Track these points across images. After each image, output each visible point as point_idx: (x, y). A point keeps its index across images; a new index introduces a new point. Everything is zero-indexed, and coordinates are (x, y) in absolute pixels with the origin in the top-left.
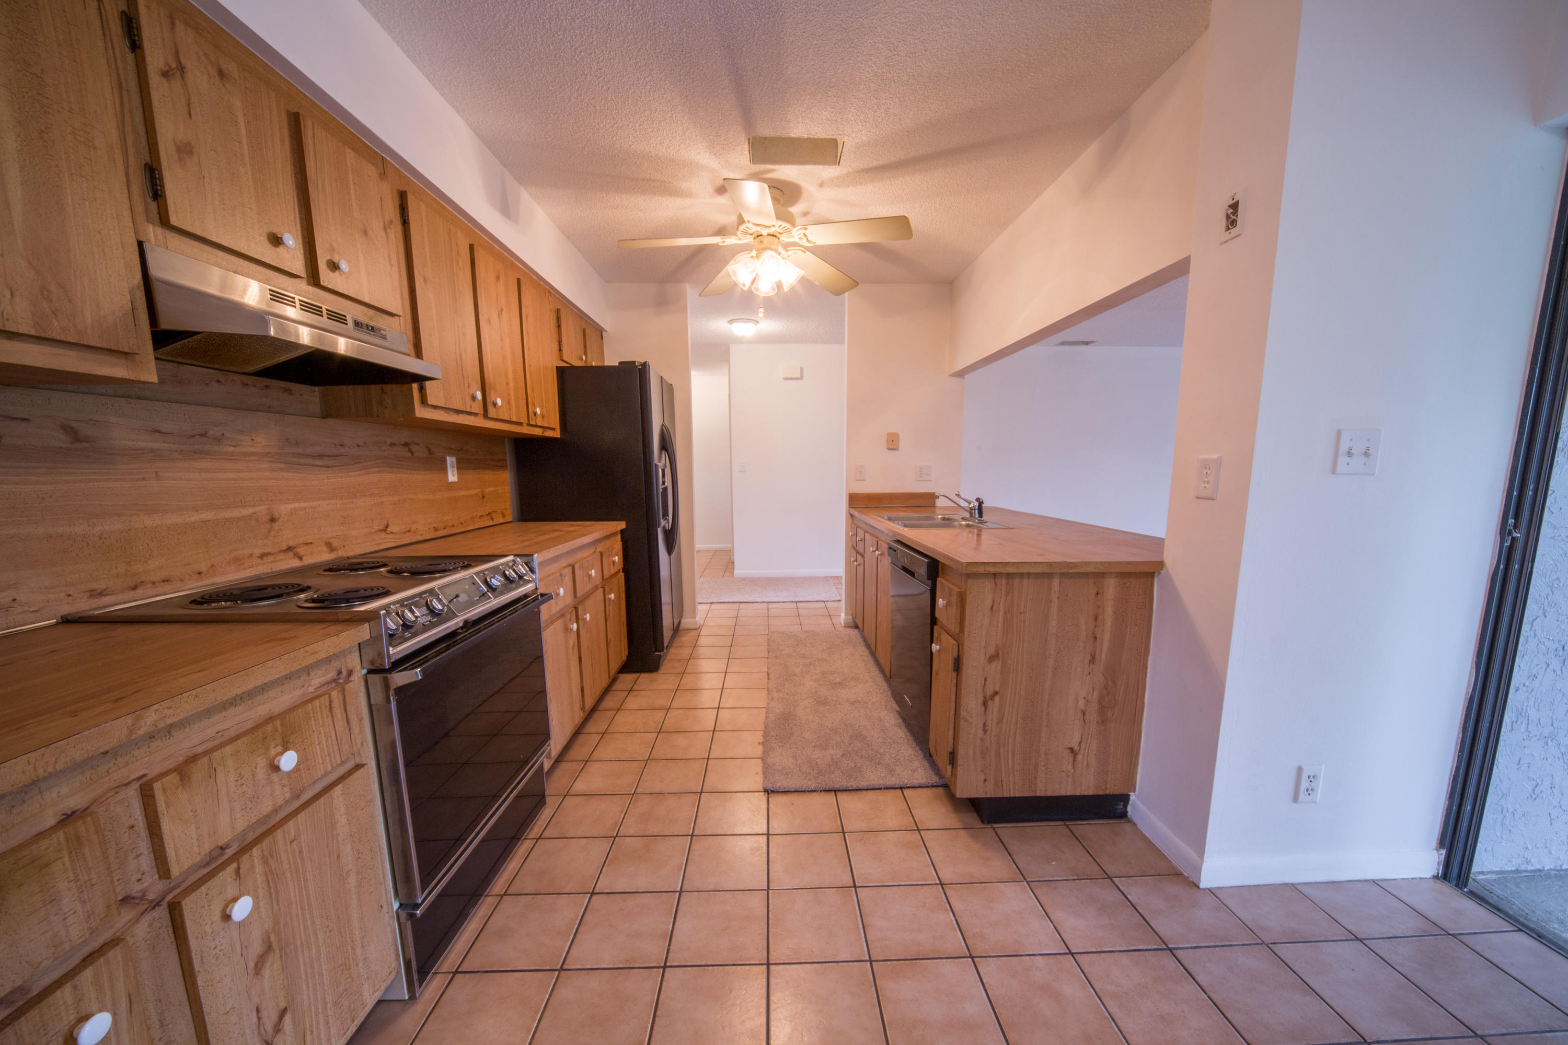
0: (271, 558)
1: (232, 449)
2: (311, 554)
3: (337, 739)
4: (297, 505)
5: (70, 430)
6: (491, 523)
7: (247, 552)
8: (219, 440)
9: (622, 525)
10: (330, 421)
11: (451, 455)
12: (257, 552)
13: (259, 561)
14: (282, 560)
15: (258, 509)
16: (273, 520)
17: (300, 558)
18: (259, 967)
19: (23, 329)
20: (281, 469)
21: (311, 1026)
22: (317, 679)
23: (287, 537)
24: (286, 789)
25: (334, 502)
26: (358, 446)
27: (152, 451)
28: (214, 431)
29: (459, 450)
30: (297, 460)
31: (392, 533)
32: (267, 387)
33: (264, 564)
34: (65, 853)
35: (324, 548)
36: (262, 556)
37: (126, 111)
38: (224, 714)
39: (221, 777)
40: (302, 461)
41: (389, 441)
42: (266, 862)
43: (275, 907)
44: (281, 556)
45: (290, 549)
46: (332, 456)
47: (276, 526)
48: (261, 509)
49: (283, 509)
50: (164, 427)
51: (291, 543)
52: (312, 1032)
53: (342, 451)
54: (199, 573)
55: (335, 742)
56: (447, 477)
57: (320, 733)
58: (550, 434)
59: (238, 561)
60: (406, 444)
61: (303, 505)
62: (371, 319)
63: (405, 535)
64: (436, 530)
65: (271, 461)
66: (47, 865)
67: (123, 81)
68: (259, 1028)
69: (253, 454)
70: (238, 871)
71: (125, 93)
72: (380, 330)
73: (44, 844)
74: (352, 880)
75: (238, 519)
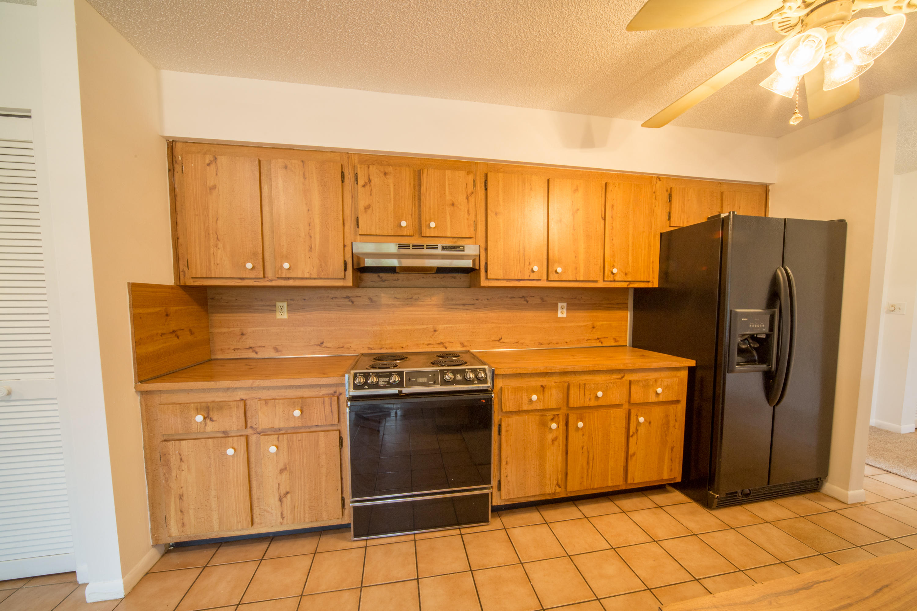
0: (432, 346)
1: (422, 303)
2: (452, 347)
3: (325, 415)
4: (447, 326)
5: (370, 299)
6: (600, 345)
7: (422, 342)
8: (417, 300)
9: (692, 363)
10: (472, 289)
11: (562, 301)
12: (427, 343)
14: (437, 347)
15: (429, 326)
16: (435, 331)
17: (446, 348)
18: (281, 471)
20: (442, 310)
21: (298, 506)
22: (324, 391)
23: (441, 338)
24: (300, 423)
25: (468, 325)
26: (488, 299)
27: (393, 305)
28: (415, 297)
29: (572, 299)
30: (451, 307)
31: (504, 342)
32: (444, 277)
33: (428, 348)
34: (235, 407)
35: (459, 345)
36: (428, 345)
37: (353, 203)
38: (286, 390)
39: (277, 408)
40: (453, 307)
41: (510, 296)
42: (288, 441)
43: (290, 458)
44: (437, 346)
45: (441, 343)
46: (470, 305)
47: (436, 333)
48: (431, 327)
49: (440, 327)
50: (398, 296)
51: (442, 341)
52: (298, 508)
53: (477, 302)
54: (402, 347)
55: (324, 416)
56: (557, 314)
57: (318, 410)
58: (650, 285)
59: (417, 345)
60: (523, 297)
61: (451, 325)
62: (455, 242)
63: (514, 344)
64: (540, 344)
65: (438, 307)
66: (231, 408)
67: (353, 195)
68: (278, 490)
69: (431, 305)
70: (278, 438)
71: (353, 198)
72: (459, 247)
73: (232, 403)
74: (324, 470)
75: (420, 329)
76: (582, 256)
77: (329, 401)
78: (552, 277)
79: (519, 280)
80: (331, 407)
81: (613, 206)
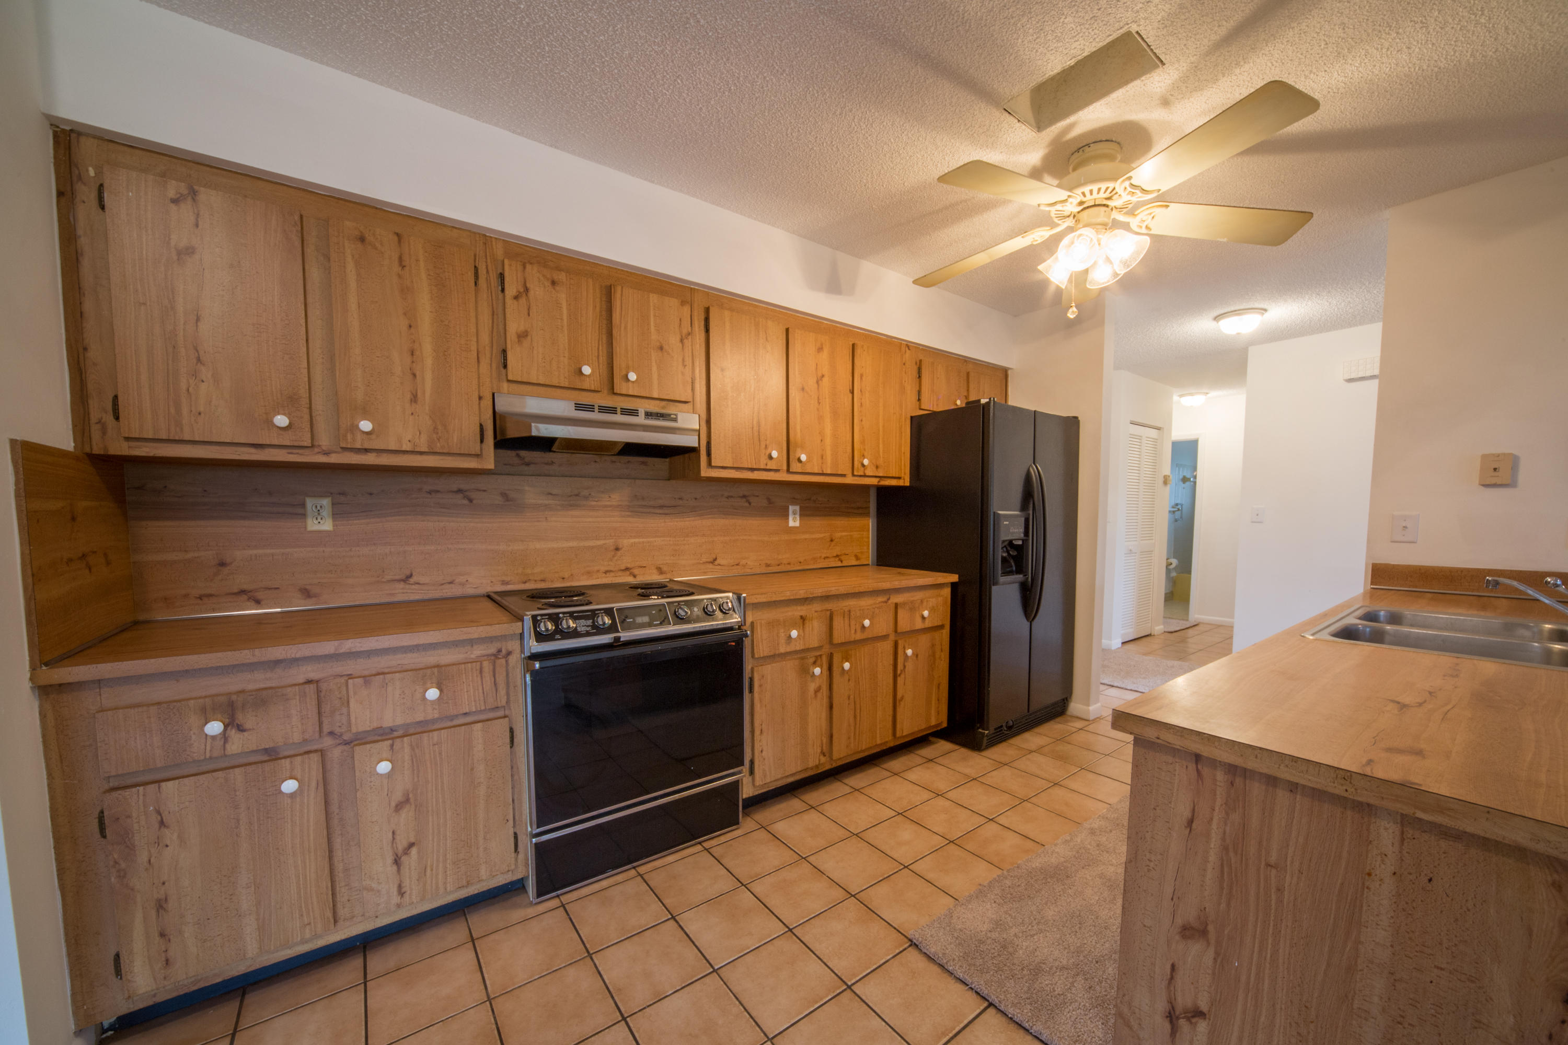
0: (612, 574)
1: (595, 503)
2: (644, 574)
3: (483, 693)
4: (637, 540)
5: (504, 495)
6: (840, 564)
7: (596, 568)
8: (586, 498)
9: (954, 578)
10: (673, 482)
11: (794, 504)
12: (603, 569)
13: (604, 575)
14: (620, 576)
15: (607, 541)
16: (617, 549)
17: (635, 576)
18: (399, 807)
19: (423, 450)
20: (629, 516)
21: (432, 866)
22: (478, 651)
23: (626, 560)
24: (435, 711)
25: (668, 539)
26: (696, 499)
27: (546, 505)
28: (585, 493)
29: (806, 500)
30: (641, 510)
31: (719, 565)
32: (629, 462)
33: (606, 577)
34: (298, 697)
35: (655, 571)
36: (606, 572)
37: (495, 325)
38: (404, 655)
39: (390, 689)
40: (645, 510)
41: (726, 494)
42: (413, 749)
43: (416, 779)
44: (620, 573)
45: (627, 569)
46: (670, 507)
47: (619, 553)
48: (610, 542)
49: (625, 542)
50: (555, 491)
51: (629, 566)
52: (432, 870)
53: (681, 502)
54: (563, 578)
55: (481, 694)
56: (788, 522)
57: (469, 685)
58: (900, 483)
59: (589, 573)
60: (744, 496)
61: (641, 540)
62: (663, 408)
63: (733, 567)
64: (768, 565)
65: (621, 511)
66: (287, 699)
67: (495, 311)
68: (393, 843)
69: (611, 506)
70: (392, 746)
71: (495, 316)
72: (670, 415)
73: (289, 689)
74: (482, 791)
75: (593, 547)
76: (828, 441)
77: (491, 667)
78: (795, 467)
79: (752, 470)
80: (494, 676)
81: (862, 376)
